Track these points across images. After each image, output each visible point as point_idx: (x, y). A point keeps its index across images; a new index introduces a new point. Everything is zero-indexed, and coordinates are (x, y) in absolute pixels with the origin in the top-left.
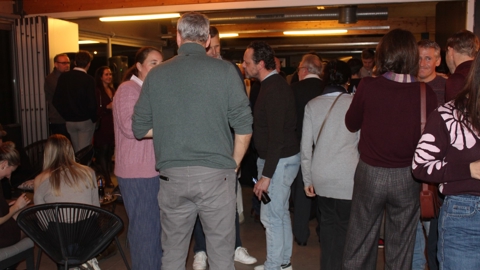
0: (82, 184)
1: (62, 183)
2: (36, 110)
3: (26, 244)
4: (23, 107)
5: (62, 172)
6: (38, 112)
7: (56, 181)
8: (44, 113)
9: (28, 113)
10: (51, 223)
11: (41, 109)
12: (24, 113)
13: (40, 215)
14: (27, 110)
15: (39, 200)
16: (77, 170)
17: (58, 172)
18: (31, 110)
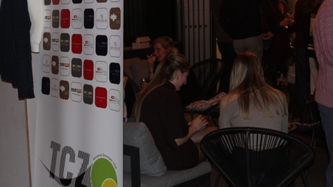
0: (272, 108)
1: (251, 106)
2: (200, 26)
3: (204, 168)
4: (186, 24)
5: (252, 94)
6: (202, 29)
7: (245, 103)
8: (208, 30)
9: (192, 30)
10: (235, 148)
11: (205, 26)
12: (187, 30)
13: (225, 139)
14: (190, 27)
15: (224, 123)
16: (269, 93)
17: (247, 93)
18: (195, 26)
